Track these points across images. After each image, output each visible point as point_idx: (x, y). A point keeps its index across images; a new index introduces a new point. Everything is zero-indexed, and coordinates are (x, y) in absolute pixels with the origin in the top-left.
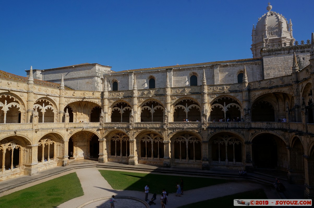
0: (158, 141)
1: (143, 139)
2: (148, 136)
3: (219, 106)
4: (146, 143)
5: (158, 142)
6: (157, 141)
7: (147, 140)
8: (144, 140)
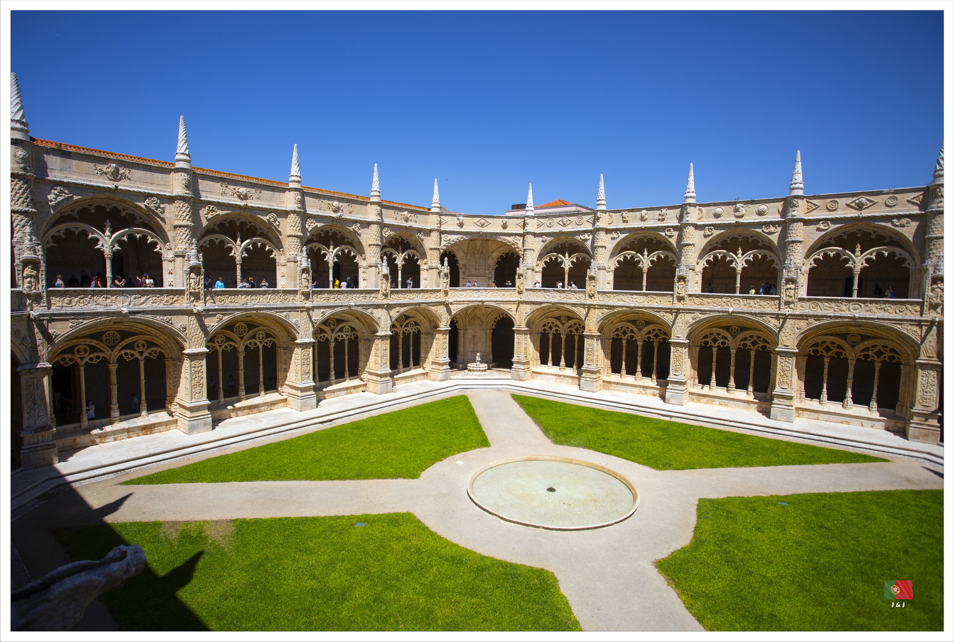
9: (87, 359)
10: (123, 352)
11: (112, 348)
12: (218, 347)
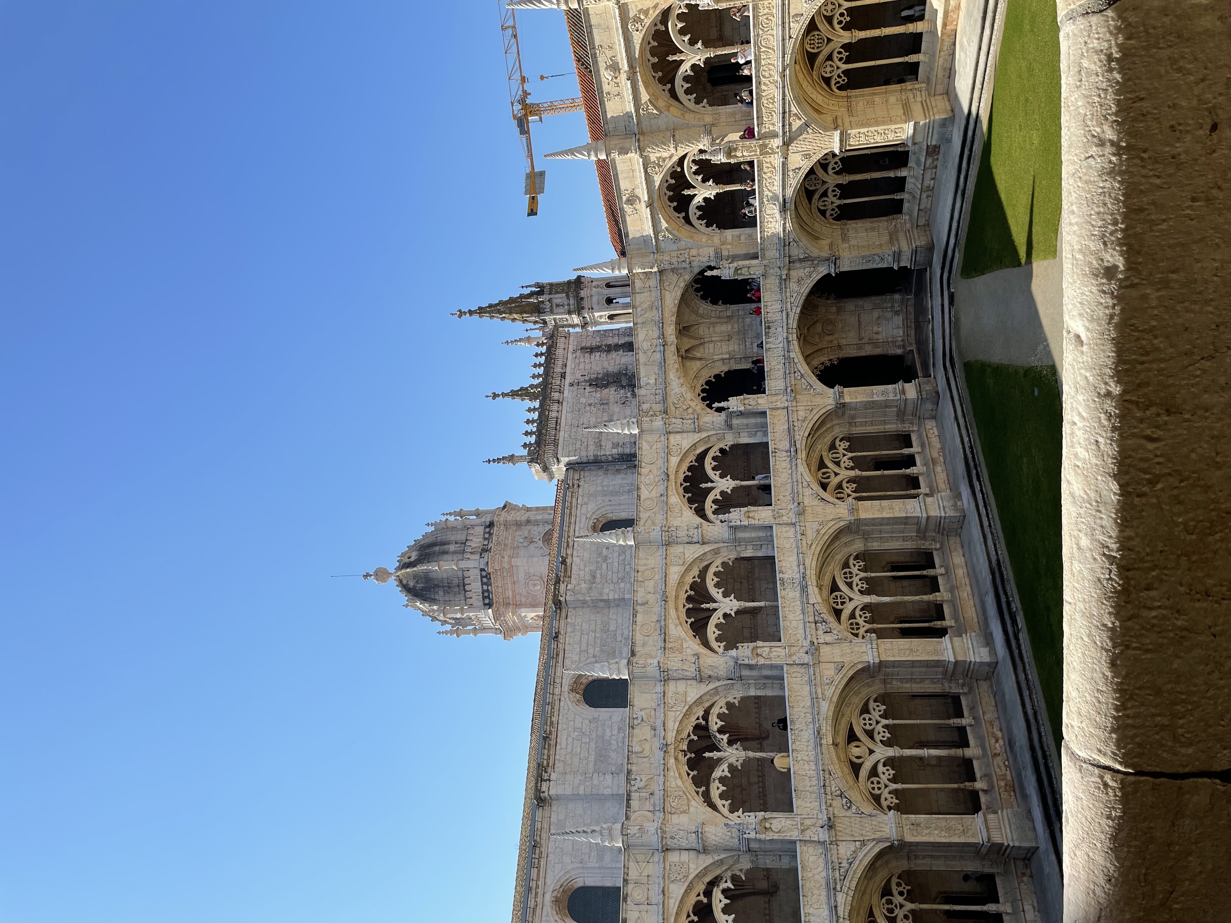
0: (878, 722)
1: (885, 804)
2: (864, 772)
3: (715, 502)
4: (899, 786)
5: (885, 722)
6: (879, 728)
7: (884, 779)
8: (887, 799)
9: (834, 199)
10: (830, 171)
11: (824, 182)
12: (840, 71)
